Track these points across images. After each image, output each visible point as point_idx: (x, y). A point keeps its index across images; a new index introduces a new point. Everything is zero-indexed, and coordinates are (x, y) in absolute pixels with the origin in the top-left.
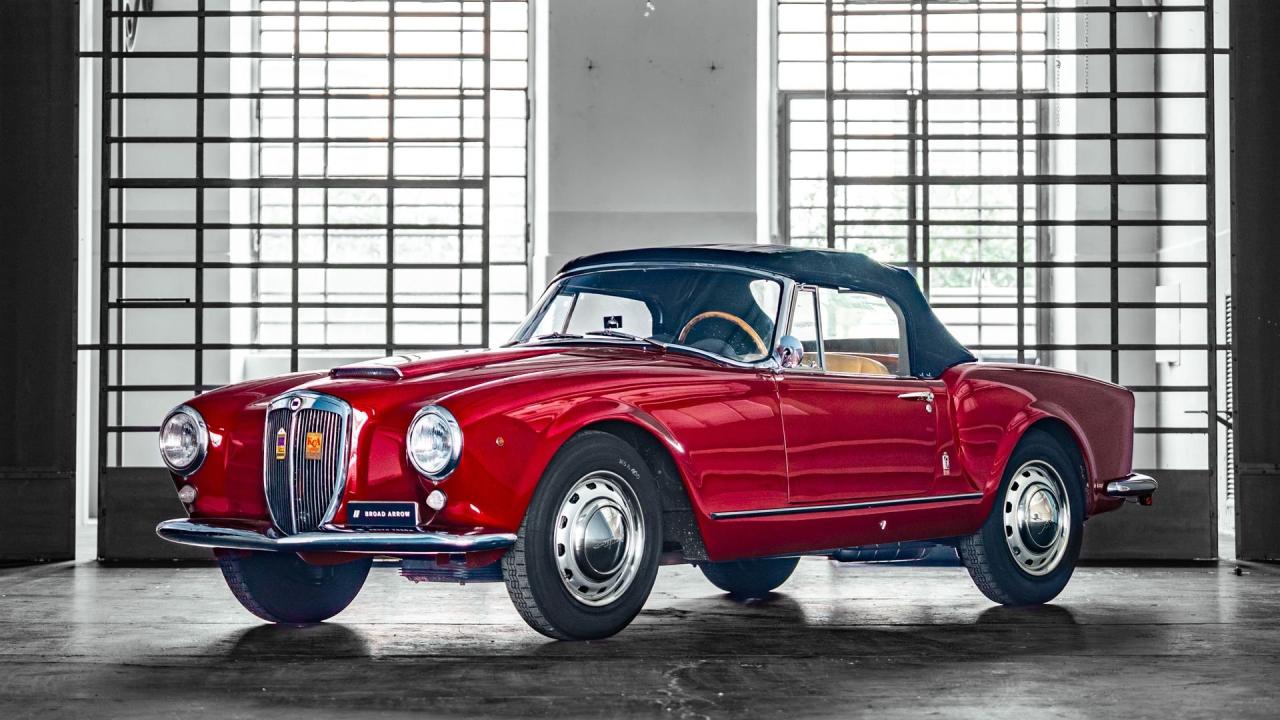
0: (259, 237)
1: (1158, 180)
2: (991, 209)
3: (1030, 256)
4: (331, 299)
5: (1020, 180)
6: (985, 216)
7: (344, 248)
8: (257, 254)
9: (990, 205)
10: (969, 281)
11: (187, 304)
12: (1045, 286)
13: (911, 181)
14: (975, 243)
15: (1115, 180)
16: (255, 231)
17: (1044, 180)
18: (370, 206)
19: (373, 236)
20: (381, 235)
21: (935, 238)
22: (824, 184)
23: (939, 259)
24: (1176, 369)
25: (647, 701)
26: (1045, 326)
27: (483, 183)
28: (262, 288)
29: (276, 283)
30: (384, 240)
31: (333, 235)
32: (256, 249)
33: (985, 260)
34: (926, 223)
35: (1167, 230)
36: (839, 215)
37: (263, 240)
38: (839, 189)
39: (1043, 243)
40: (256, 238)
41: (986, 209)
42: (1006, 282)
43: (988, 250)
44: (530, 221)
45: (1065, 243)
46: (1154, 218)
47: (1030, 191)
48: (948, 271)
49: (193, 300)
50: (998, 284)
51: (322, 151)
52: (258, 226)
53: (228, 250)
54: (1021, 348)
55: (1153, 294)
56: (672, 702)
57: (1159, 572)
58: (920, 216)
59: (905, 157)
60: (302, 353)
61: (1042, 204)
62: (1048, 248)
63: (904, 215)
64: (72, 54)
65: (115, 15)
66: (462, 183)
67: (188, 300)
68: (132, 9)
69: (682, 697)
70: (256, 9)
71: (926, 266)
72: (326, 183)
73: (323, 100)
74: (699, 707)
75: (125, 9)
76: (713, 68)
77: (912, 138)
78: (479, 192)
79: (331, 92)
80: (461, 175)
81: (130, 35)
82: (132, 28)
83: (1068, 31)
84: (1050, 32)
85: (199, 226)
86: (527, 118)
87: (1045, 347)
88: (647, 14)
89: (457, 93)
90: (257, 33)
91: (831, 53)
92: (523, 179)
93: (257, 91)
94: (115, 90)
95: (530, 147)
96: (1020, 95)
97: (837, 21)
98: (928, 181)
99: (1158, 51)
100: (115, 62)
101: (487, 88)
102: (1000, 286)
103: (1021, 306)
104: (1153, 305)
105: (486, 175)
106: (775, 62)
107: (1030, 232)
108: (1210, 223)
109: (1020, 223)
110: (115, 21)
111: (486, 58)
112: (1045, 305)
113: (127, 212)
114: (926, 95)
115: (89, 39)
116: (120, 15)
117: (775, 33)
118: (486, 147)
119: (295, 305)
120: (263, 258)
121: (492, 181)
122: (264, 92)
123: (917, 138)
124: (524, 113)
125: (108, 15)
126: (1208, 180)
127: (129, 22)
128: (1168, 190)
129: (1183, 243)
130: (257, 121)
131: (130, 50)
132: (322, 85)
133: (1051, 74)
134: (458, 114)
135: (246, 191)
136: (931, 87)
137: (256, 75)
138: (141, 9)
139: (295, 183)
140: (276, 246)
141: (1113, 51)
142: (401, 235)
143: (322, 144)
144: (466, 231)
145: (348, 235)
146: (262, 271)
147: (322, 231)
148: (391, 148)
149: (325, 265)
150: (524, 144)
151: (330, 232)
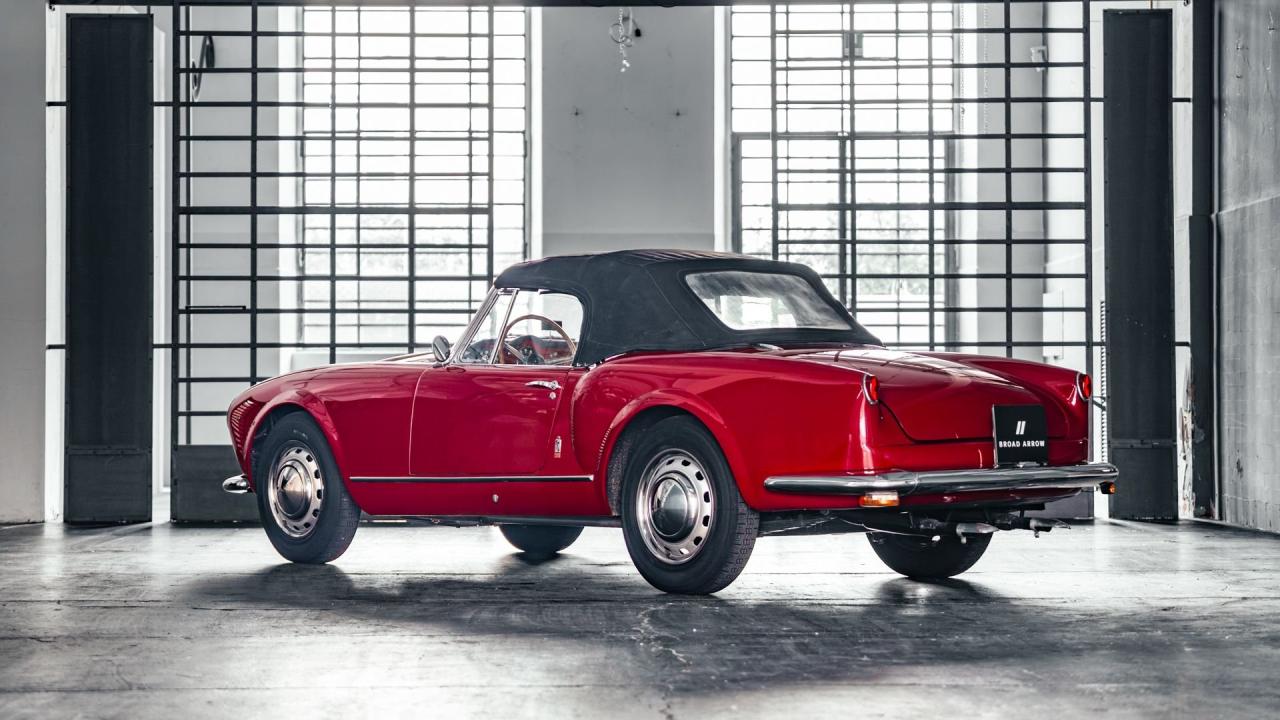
0: (304, 254)
1: (1045, 206)
2: (908, 230)
3: (940, 268)
4: (363, 306)
5: (931, 207)
6: (903, 236)
7: (373, 264)
8: (302, 269)
9: (907, 227)
10: (890, 290)
11: (243, 310)
12: (952, 293)
13: (842, 207)
14: (894, 259)
15: (1009, 206)
16: (300, 250)
17: (951, 206)
18: (395, 228)
19: (397, 254)
20: (403, 253)
21: (862, 254)
22: (770, 209)
23: (864, 272)
24: (1060, 361)
25: (623, 637)
26: (952, 327)
27: (488, 211)
28: (307, 296)
29: (316, 292)
30: (407, 257)
31: (364, 253)
33: (902, 272)
34: (854, 242)
35: (1052, 247)
36: (782, 236)
37: (307, 256)
38: (782, 214)
39: (951, 259)
40: (301, 255)
41: (903, 229)
42: (919, 291)
43: (905, 264)
44: (527, 241)
45: (969, 259)
46: (1041, 237)
47: (940, 215)
48: (872, 282)
49: (248, 307)
50: (914, 292)
51: (355, 183)
52: (303, 246)
53: (278, 265)
54: (932, 344)
55: (1041, 300)
56: (644, 638)
58: (849, 236)
59: (836, 187)
60: (339, 351)
61: (950, 226)
62: (955, 262)
63: (836, 236)
64: (147, 104)
65: (183, 71)
66: (471, 210)
67: (244, 307)
68: (197, 66)
69: (653, 633)
70: (300, 66)
71: (854, 277)
72: (358, 210)
73: (355, 142)
74: (667, 642)
75: (191, 66)
76: (678, 114)
77: (842, 171)
78: (485, 218)
79: (362, 135)
80: (470, 203)
81: (196, 88)
82: (197, 82)
83: (971, 84)
84: (956, 84)
85: (254, 246)
86: (525, 156)
87: (952, 344)
88: (623, 70)
89: (467, 135)
90: (301, 86)
91: (775, 102)
92: (521, 207)
93: (300, 134)
94: (183, 133)
95: (527, 180)
96: (931, 136)
97: (781, 76)
98: (855, 207)
99: (1045, 100)
100: (183, 110)
101: (491, 131)
102: (915, 294)
103: (932, 310)
104: (1041, 310)
105: (491, 203)
106: (729, 109)
107: (940, 249)
108: (1087, 242)
109: (931, 242)
110: (183, 76)
111: (490, 106)
112: (953, 310)
113: (194, 234)
114: (854, 136)
115: (161, 90)
116: (187, 71)
117: (729, 85)
118: (491, 180)
119: (333, 311)
120: (309, 272)
121: (496, 208)
122: (307, 135)
123: (846, 172)
124: (522, 152)
125: (177, 71)
126: (1086, 206)
127: (195, 77)
128: (1053, 214)
129: (1065, 258)
130: (300, 159)
131: (196, 100)
132: (355, 128)
133: (957, 119)
134: (467, 152)
135: (292, 217)
136: (858, 129)
137: (300, 121)
138: (205, 66)
139: (333, 210)
140: (317, 263)
141: (1008, 100)
142: (420, 253)
143: (355, 178)
144: (473, 250)
145: (377, 253)
146: (306, 283)
147: (355, 250)
148: (412, 181)
149: (358, 278)
150: (522, 177)
151: (362, 250)
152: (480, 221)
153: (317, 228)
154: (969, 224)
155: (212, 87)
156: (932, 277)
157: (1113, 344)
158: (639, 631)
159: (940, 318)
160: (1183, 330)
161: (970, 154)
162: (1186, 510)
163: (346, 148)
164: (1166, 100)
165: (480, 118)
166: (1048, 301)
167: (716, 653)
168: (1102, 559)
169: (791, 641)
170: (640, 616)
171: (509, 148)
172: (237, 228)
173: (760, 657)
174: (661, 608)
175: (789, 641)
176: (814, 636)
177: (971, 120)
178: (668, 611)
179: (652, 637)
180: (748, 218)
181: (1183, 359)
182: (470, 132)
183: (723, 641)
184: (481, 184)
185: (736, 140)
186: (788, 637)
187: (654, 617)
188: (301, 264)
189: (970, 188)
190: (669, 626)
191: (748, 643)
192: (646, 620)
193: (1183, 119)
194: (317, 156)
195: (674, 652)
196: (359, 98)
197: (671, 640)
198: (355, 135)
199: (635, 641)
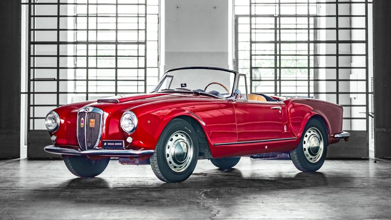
1: (351, 42)
2: (300, 51)
3: (312, 65)
4: (98, 78)
5: (309, 42)
6: (298, 53)
7: (102, 63)
8: (76, 65)
10: (293, 73)
12: (316, 74)
13: (275, 42)
14: (295, 61)
15: (337, 42)
17: (316, 42)
18: (110, 50)
19: (111, 59)
20: (113, 59)
21: (283, 60)
22: (249, 43)
23: (284, 66)
24: (356, 99)
25: (195, 201)
26: (316, 87)
27: (145, 43)
28: (77, 75)
29: (81, 74)
33: (298, 66)
34: (280, 55)
35: (353, 57)
36: (253, 53)
37: (78, 60)
38: (253, 45)
39: (316, 61)
40: (75, 60)
41: (298, 51)
43: (299, 63)
44: (159, 54)
45: (323, 62)
46: (349, 54)
47: (312, 45)
48: (287, 70)
51: (96, 33)
52: (76, 56)
53: (67, 63)
54: (309, 93)
55: (349, 77)
57: (351, 162)
58: (278, 53)
59: (273, 35)
60: (89, 95)
61: (315, 49)
62: (317, 63)
63: (273, 53)
64: (19, 4)
66: (138, 43)
67: (55, 79)
71: (280, 68)
72: (97, 43)
73: (96, 18)
78: (144, 45)
79: (98, 15)
80: (138, 40)
85: (58, 56)
86: (159, 23)
87: (316, 93)
91: (251, 3)
92: (157, 42)
93: (76, 15)
94: (32, 14)
95: (159, 32)
96: (309, 16)
98: (280, 42)
99: (351, 3)
100: (32, 6)
101: (146, 14)
102: (303, 74)
103: (309, 81)
104: (349, 80)
105: (146, 41)
106: (234, 6)
107: (312, 58)
108: (367, 55)
109: (308, 55)
111: (146, 5)
112: (316, 80)
113: (36, 52)
114: (280, 16)
118: (146, 32)
119: (87, 80)
120: (78, 66)
122: (78, 15)
123: (277, 29)
124: (157, 22)
126: (366, 42)
128: (354, 45)
129: (358, 61)
130: (75, 24)
131: (37, 2)
132: (96, 13)
133: (318, 10)
134: (137, 22)
136: (281, 14)
137: (75, 10)
139: (87, 43)
140: (81, 62)
141: (337, 3)
142: (120, 59)
143: (96, 31)
144: (139, 58)
145: (104, 59)
146: (77, 70)
147: (96, 57)
148: (117, 32)
149: (96, 68)
150: (157, 31)
151: (98, 58)
152: (142, 47)
153: (81, 49)
156: (309, 68)
158: (200, 199)
163: (92, 20)
165: (142, 9)
171: (153, 20)
172: (52, 50)
174: (209, 190)
178: (211, 192)
179: (206, 201)
180: (241, 46)
182: (138, 14)
185: (237, 17)
188: (75, 63)
190: (211, 197)
192: (203, 195)
194: (82, 23)
196: (97, 2)
198: (96, 15)
199: (199, 202)
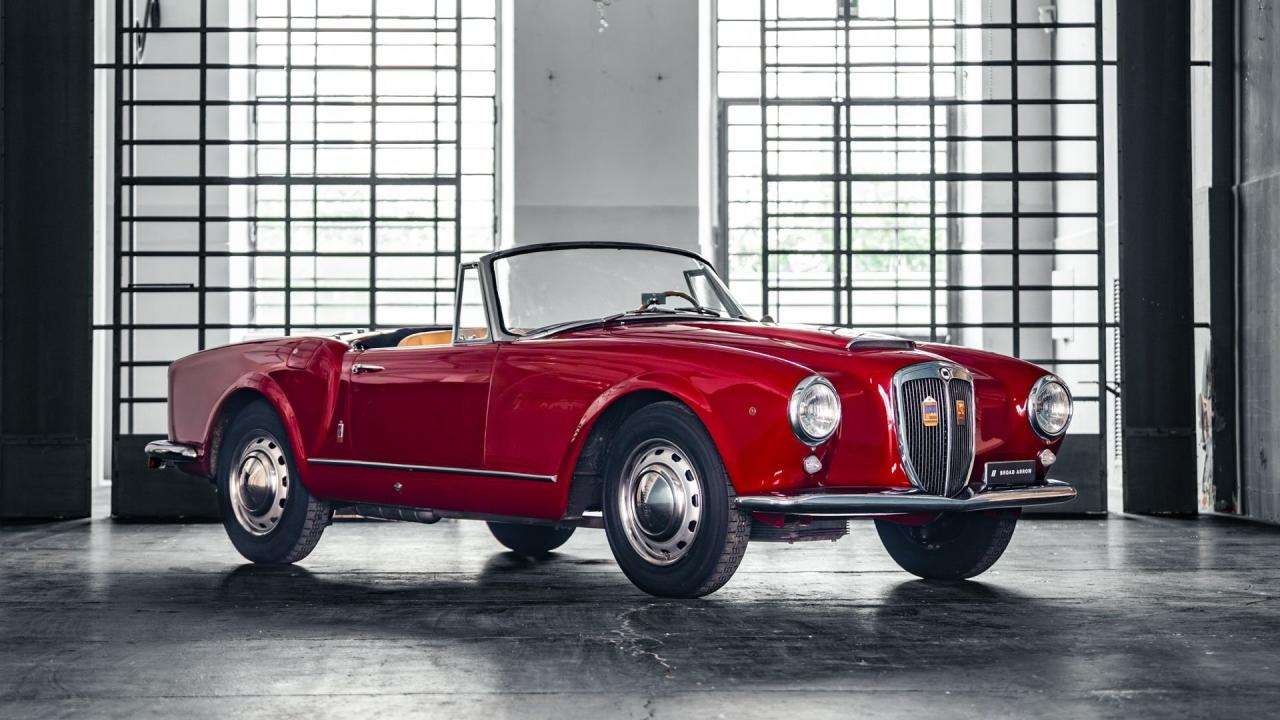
0: (256, 228)
1: (1054, 177)
2: (907, 203)
3: (942, 244)
4: (320, 284)
5: (932, 177)
6: (902, 209)
7: (331, 239)
8: (254, 244)
9: (905, 199)
10: (888, 267)
11: (191, 288)
12: (954, 270)
13: (836, 178)
14: (893, 234)
15: (1016, 177)
16: (252, 223)
17: (953, 177)
18: (355, 201)
19: (357, 228)
20: (363, 227)
21: (857, 229)
22: (760, 181)
23: (860, 248)
24: (1070, 344)
25: (602, 642)
26: (954, 307)
27: (456, 181)
28: (259, 274)
29: (271, 270)
30: (367, 232)
31: (321, 227)
32: (253, 239)
33: (901, 248)
34: (849, 216)
35: (1061, 221)
36: (772, 209)
37: (259, 231)
38: (771, 185)
39: (953, 233)
40: (253, 230)
41: (902, 202)
42: (920, 268)
43: (904, 239)
44: (497, 213)
45: (973, 234)
46: (1050, 210)
47: (941, 187)
48: (868, 258)
49: (197, 285)
50: (913, 269)
51: (312, 152)
52: (255, 219)
53: (227, 240)
54: (933, 326)
55: (1050, 278)
56: (624, 641)
57: (1055, 525)
58: (844, 209)
59: (830, 156)
61: (952, 198)
62: (957, 237)
63: (830, 209)
64: (88, 66)
65: (126, 30)
66: (437, 181)
67: (192, 285)
68: (141, 26)
69: (633, 636)
70: (253, 26)
71: (849, 253)
72: (315, 181)
73: (312, 107)
74: (649, 646)
75: (135, 26)
76: (660, 78)
77: (837, 139)
78: (452, 188)
79: (319, 100)
80: (436, 173)
81: (140, 49)
82: (141, 42)
83: (974, 45)
84: (958, 47)
85: (202, 219)
86: (495, 123)
87: (956, 325)
88: (601, 30)
89: (432, 100)
90: (253, 47)
91: (764, 65)
92: (491, 177)
93: (253, 99)
94: (126, 97)
95: (497, 148)
96: (932, 102)
97: (770, 36)
98: (850, 178)
99: (1054, 63)
100: (126, 73)
101: (459, 96)
102: (916, 271)
103: (933, 289)
104: (1050, 288)
105: (459, 174)
106: (715, 73)
107: (941, 223)
108: (1100, 215)
109: (933, 216)
110: (126, 36)
111: (458, 69)
112: (955, 288)
113: (138, 206)
114: (849, 102)
115: (103, 52)
116: (131, 30)
117: (715, 47)
118: (459, 149)
119: (288, 290)
120: (260, 248)
121: (463, 179)
122: (260, 100)
123: (841, 140)
124: (492, 119)
125: (119, 31)
126: (1099, 177)
127: (139, 37)
128: (1062, 185)
129: (1076, 233)
130: (253, 125)
131: (140, 62)
132: (312, 93)
133: (959, 84)
134: (433, 119)
135: (244, 188)
136: (853, 95)
137: (252, 84)
138: (149, 25)
139: (288, 181)
140: (271, 237)
141: (1014, 63)
142: (382, 227)
143: (312, 146)
144: (440, 223)
145: (335, 227)
146: (258, 259)
147: (312, 223)
148: (373, 149)
149: (315, 254)
150: (492, 145)
151: (319, 224)
152: (447, 192)
153: (271, 199)
154: (972, 196)
155: (157, 47)
156: (933, 253)
157: (1127, 326)
158: (618, 634)
159: (942, 297)
160: (1202, 311)
161: (973, 121)
162: (1205, 505)
163: (302, 115)
164: (1184, 64)
165: (446, 83)
166: (1057, 279)
167: (702, 657)
168: (1116, 556)
169: (783, 644)
170: (620, 618)
171: (478, 115)
172: (185, 200)
173: (749, 661)
174: (642, 609)
175: (779, 644)
176: (808, 639)
177: (974, 84)
178: (649, 612)
179: (633, 640)
180: (735, 190)
181: (1203, 340)
182: (436, 97)
183: (710, 645)
184: (447, 153)
185: (723, 105)
186: (780, 640)
187: (634, 618)
189: (973, 159)
190: (650, 629)
191: (737, 647)
192: (626, 623)
193: (1202, 83)
194: (271, 123)
195: (656, 656)
196: (316, 60)
197: (654, 643)
198: (311, 100)
199: (614, 644)
